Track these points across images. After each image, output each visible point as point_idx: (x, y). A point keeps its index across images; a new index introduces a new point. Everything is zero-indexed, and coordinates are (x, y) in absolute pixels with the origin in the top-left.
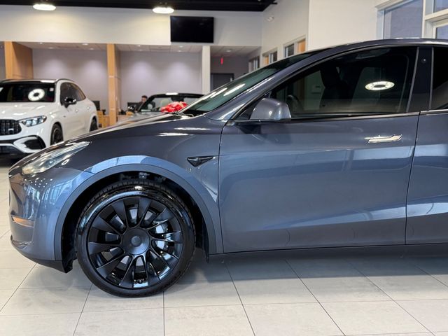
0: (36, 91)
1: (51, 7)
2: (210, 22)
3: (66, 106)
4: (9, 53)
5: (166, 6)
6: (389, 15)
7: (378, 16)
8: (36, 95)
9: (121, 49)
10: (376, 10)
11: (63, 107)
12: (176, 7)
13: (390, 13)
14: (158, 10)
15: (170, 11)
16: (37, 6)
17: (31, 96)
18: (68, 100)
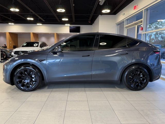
0: (36, 44)
1: (41, 24)
2: (79, 27)
3: (41, 48)
4: (32, 35)
5: (68, 24)
6: (119, 26)
7: (116, 26)
8: (36, 45)
9: (59, 34)
10: (116, 25)
11: (40, 48)
12: (70, 24)
13: (119, 25)
14: (66, 25)
15: (69, 25)
17: (34, 45)
18: (42, 46)
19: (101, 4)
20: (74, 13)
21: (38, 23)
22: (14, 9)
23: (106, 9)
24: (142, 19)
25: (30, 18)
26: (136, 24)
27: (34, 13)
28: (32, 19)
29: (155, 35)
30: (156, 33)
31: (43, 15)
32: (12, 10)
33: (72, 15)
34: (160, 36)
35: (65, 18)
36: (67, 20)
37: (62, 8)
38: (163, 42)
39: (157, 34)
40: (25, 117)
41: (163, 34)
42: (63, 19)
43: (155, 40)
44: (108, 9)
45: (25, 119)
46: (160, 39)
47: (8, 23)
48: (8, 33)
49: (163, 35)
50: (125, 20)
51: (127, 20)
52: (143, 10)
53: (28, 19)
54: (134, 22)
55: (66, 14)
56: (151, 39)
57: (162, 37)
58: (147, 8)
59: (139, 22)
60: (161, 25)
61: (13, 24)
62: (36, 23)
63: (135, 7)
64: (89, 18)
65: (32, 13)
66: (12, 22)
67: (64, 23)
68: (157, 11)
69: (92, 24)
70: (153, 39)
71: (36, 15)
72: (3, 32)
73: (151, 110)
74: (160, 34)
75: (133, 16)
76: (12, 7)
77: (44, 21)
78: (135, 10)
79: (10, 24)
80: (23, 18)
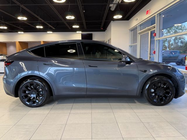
1: (51, 32)
2: (91, 34)
5: (80, 31)
7: (130, 32)
10: (129, 30)
12: (82, 31)
13: (132, 30)
14: (77, 32)
15: (81, 32)
16: (48, 32)
19: (113, 9)
20: (84, 20)
21: (48, 31)
22: (22, 18)
23: (118, 14)
24: (155, 25)
25: (39, 27)
26: (149, 30)
27: (43, 21)
28: (42, 27)
29: (175, 40)
30: (175, 38)
31: (53, 22)
32: (20, 18)
33: (83, 22)
34: (180, 41)
35: (76, 25)
36: (78, 27)
37: (71, 15)
38: (183, 47)
39: (177, 39)
40: (23, 131)
41: (183, 38)
42: (74, 27)
43: (174, 46)
44: (120, 14)
45: (23, 134)
46: (179, 44)
47: (17, 32)
48: (18, 42)
49: (183, 40)
50: (138, 25)
51: (141, 25)
52: (156, 14)
53: (38, 27)
54: (147, 28)
55: (77, 21)
56: (170, 45)
57: (182, 42)
58: (160, 13)
59: (152, 28)
60: (180, 29)
61: (22, 33)
62: (46, 31)
63: (148, 11)
64: (101, 25)
65: (41, 21)
66: (21, 31)
67: (75, 30)
68: (172, 16)
69: (104, 31)
70: (172, 45)
71: (45, 22)
72: (13, 41)
73: (158, 123)
74: (180, 39)
75: (146, 21)
76: (19, 16)
77: (54, 28)
78: (147, 14)
79: (19, 32)
80: (33, 26)
